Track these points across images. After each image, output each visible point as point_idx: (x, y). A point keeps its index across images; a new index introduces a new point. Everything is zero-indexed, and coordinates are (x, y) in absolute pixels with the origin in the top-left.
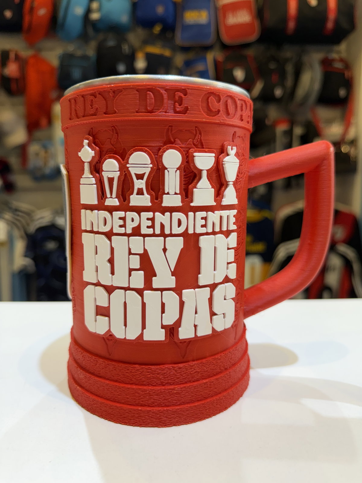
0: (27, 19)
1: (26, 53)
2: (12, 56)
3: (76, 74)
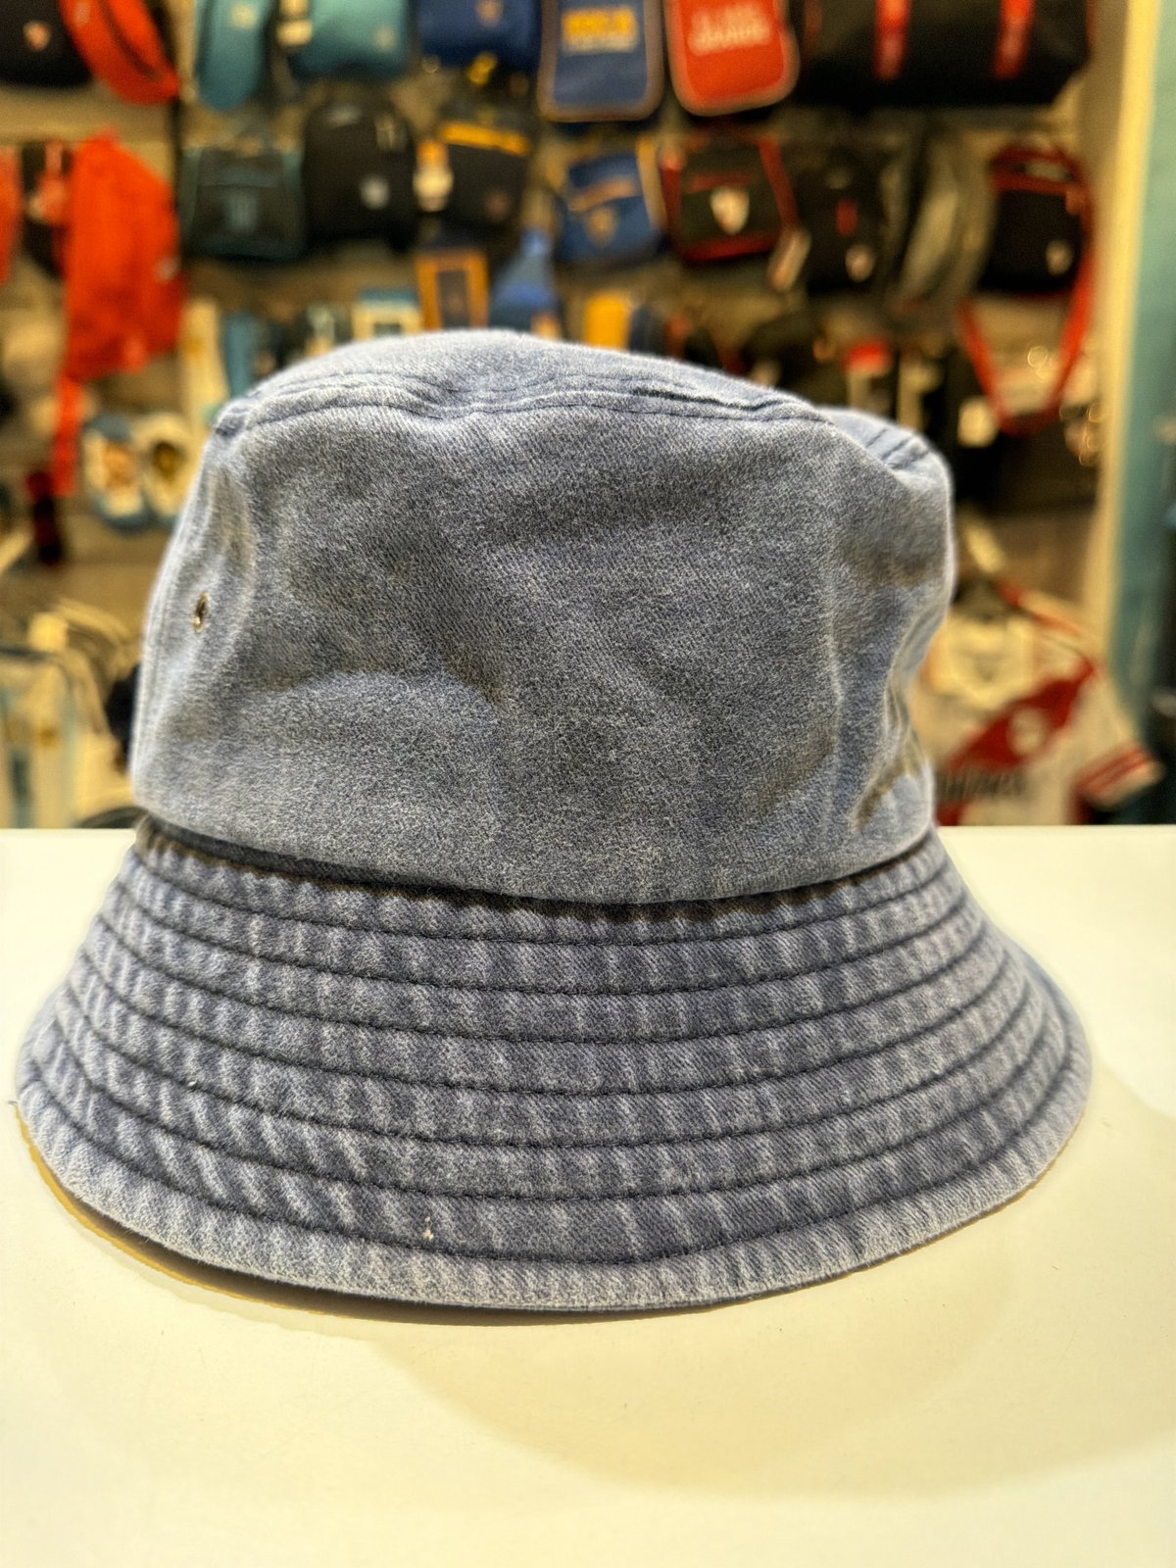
2: (53, 158)
3: (242, 213)
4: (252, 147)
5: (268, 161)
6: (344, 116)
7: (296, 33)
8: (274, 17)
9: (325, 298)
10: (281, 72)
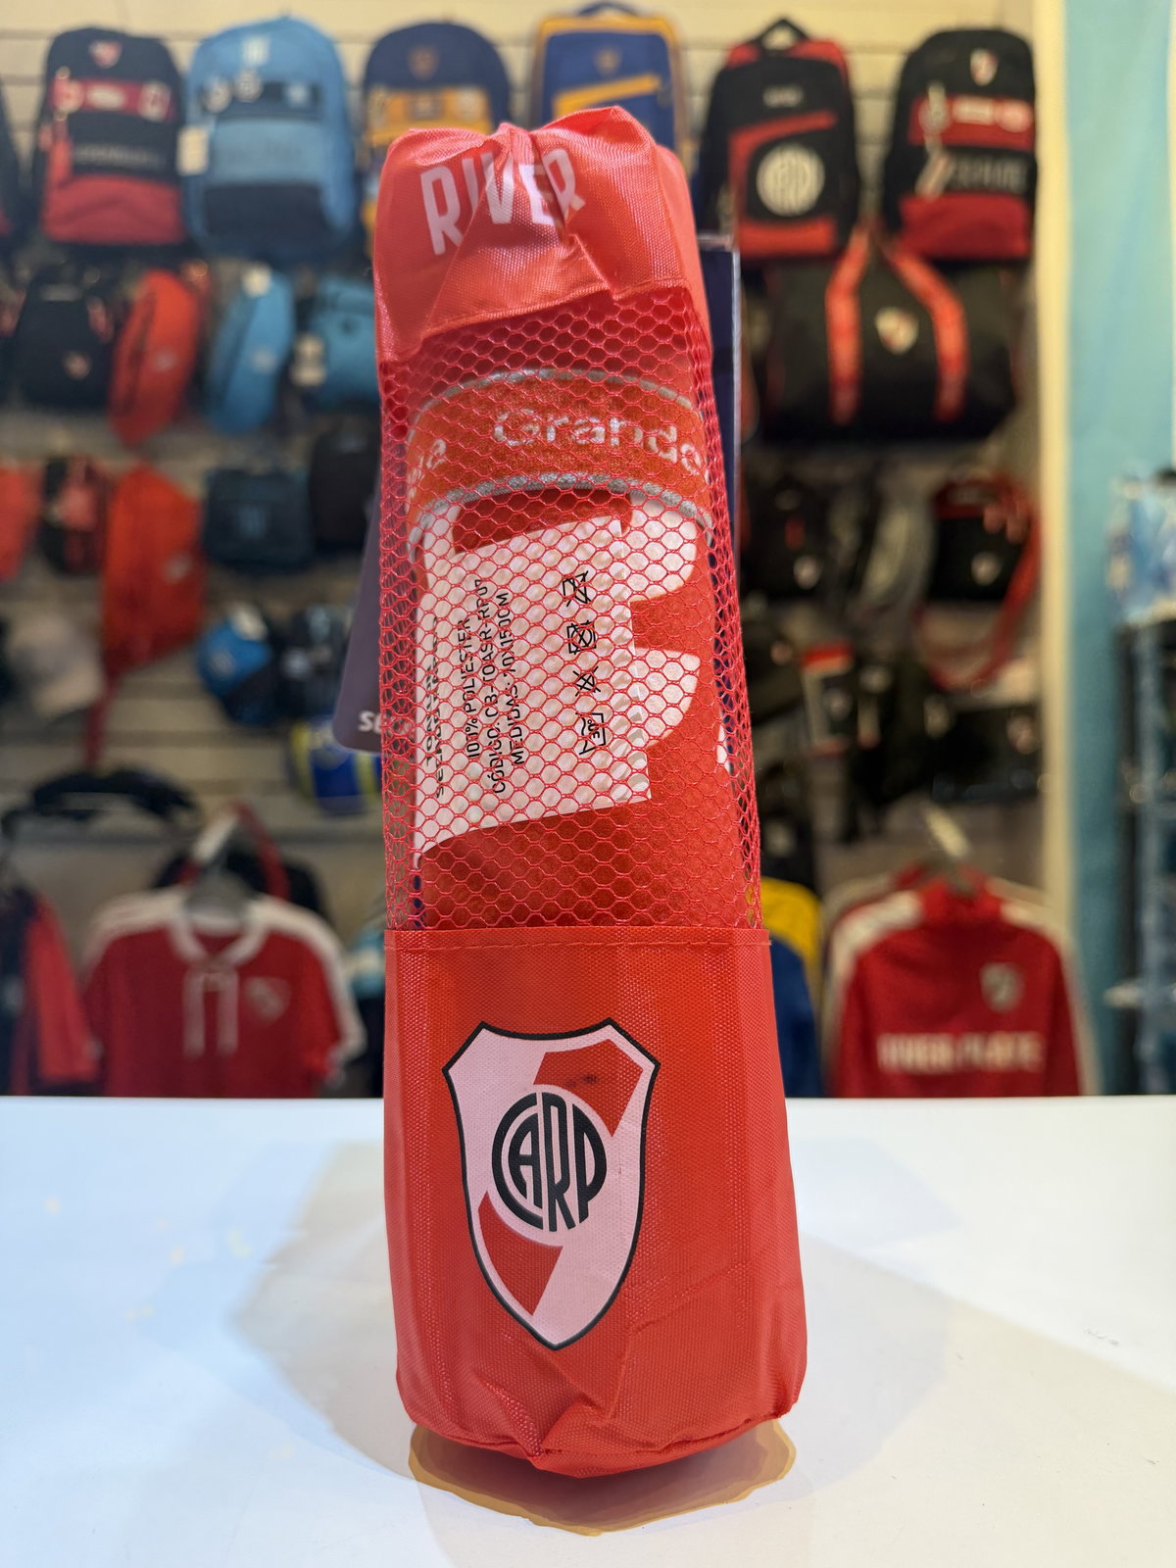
0: (122, 380)
1: (114, 463)
2: (77, 471)
3: (252, 522)
4: (260, 466)
5: (277, 477)
6: (351, 443)
7: (309, 375)
8: (290, 360)
9: (322, 600)
10: (295, 409)
